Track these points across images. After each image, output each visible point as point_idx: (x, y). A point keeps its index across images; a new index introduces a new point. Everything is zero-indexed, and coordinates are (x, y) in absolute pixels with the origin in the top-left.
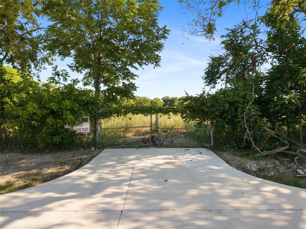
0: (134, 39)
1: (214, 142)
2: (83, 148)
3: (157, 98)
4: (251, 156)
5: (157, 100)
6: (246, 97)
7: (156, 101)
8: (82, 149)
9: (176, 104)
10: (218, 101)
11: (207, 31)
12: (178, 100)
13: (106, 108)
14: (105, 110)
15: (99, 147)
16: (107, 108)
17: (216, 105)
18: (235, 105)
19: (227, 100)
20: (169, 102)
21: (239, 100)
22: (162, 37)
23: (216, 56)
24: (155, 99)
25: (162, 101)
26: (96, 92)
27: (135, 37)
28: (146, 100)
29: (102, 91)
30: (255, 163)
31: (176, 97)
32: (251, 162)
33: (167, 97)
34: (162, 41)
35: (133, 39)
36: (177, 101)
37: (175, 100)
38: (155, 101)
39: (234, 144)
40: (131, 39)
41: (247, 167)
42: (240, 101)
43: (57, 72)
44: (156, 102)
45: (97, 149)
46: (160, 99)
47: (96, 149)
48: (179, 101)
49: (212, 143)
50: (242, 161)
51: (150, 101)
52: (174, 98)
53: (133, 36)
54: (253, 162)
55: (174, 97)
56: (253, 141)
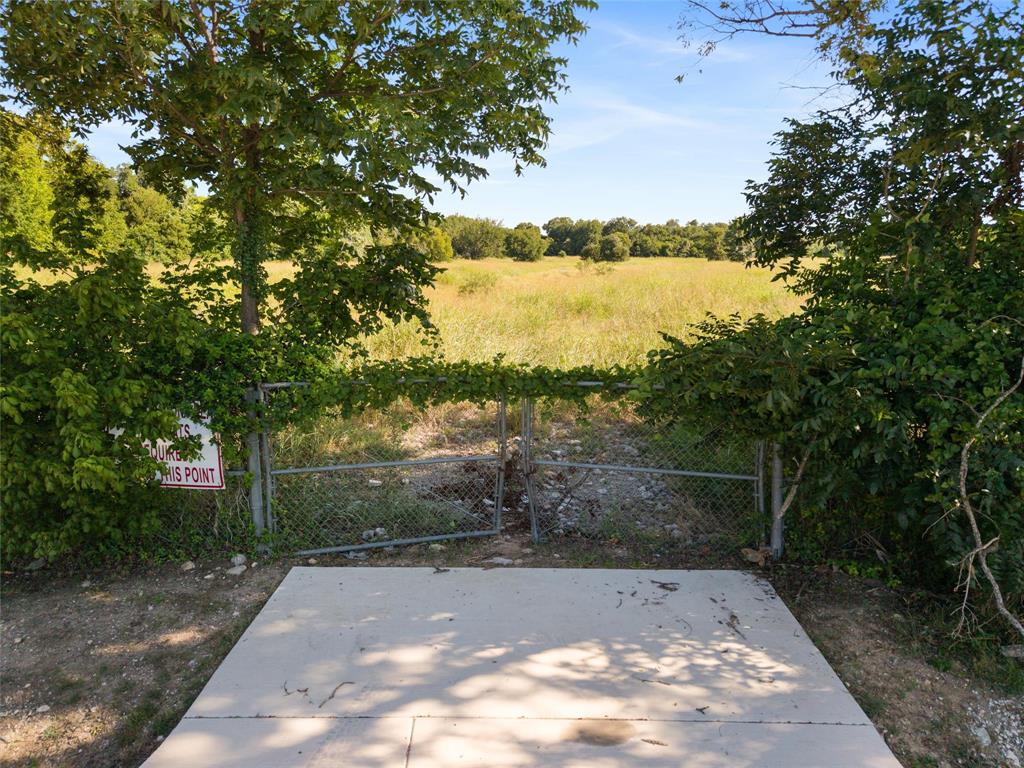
0: (419, 31)
1: (785, 535)
2: (194, 560)
3: (527, 222)
4: (986, 661)
5: (528, 231)
6: (971, 354)
7: (524, 237)
8: (190, 565)
9: (592, 245)
10: (832, 378)
11: (827, 13)
12: (600, 231)
13: (291, 378)
14: (285, 389)
15: (266, 552)
16: (296, 380)
17: (824, 400)
18: (919, 404)
19: (879, 375)
20: (568, 240)
21: (943, 376)
22: (558, 29)
23: (808, 118)
24: (520, 227)
25: (544, 233)
26: (248, 298)
27: (425, 25)
28: (488, 233)
29: (275, 289)
30: (1009, 708)
31: (595, 222)
32: (994, 709)
33: (562, 219)
34: (557, 48)
35: (414, 33)
36: (598, 237)
37: (591, 231)
38: (520, 234)
39: (878, 552)
40: (405, 35)
41: (976, 743)
42: (944, 381)
43: (86, 182)
44: (522, 241)
45: (259, 567)
46: (537, 228)
47: (254, 565)
48: (603, 235)
49: (777, 543)
50: (947, 701)
51: (504, 236)
52: (589, 223)
53: (415, 18)
54: (1003, 702)
55: (585, 219)
56: (997, 588)
